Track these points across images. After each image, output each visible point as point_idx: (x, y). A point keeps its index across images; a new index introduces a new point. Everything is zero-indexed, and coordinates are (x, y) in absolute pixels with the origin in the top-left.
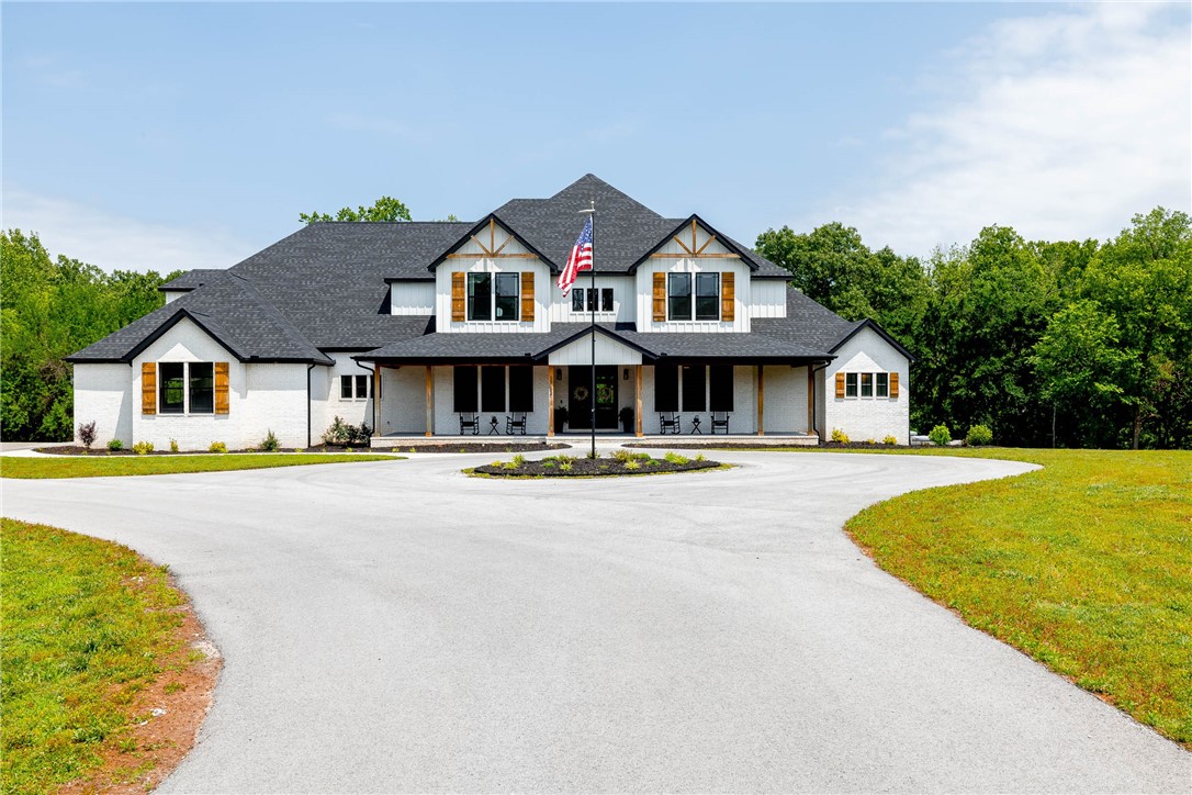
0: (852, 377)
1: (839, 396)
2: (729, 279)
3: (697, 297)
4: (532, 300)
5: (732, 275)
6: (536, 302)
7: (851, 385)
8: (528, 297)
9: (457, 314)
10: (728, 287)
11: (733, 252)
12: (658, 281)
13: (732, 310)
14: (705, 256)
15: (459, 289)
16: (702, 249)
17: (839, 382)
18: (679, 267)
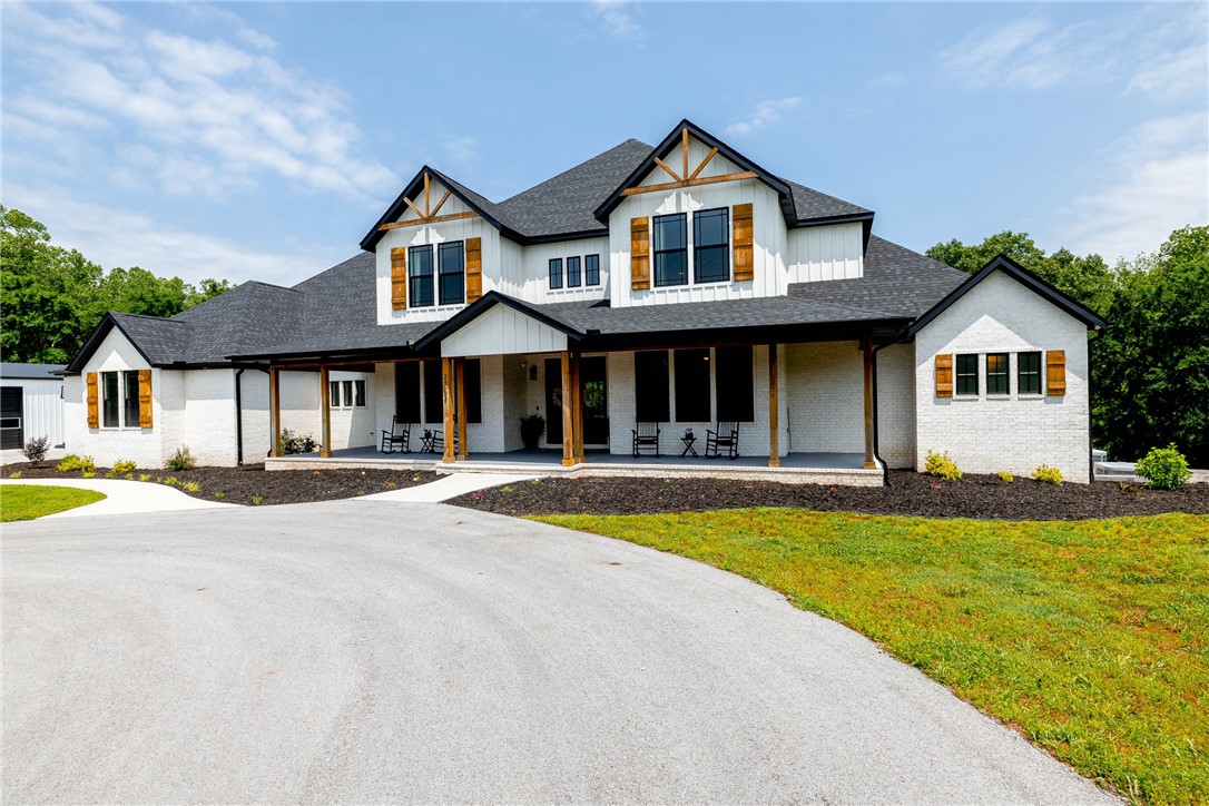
0: (967, 362)
1: (942, 394)
2: (745, 215)
3: (695, 249)
4: (479, 274)
5: (749, 207)
6: (484, 277)
7: (964, 374)
8: (473, 270)
9: (397, 300)
10: (743, 227)
11: (746, 170)
12: (638, 230)
13: (751, 264)
14: (704, 182)
15: (398, 269)
16: (698, 171)
17: (941, 370)
18: (668, 207)
